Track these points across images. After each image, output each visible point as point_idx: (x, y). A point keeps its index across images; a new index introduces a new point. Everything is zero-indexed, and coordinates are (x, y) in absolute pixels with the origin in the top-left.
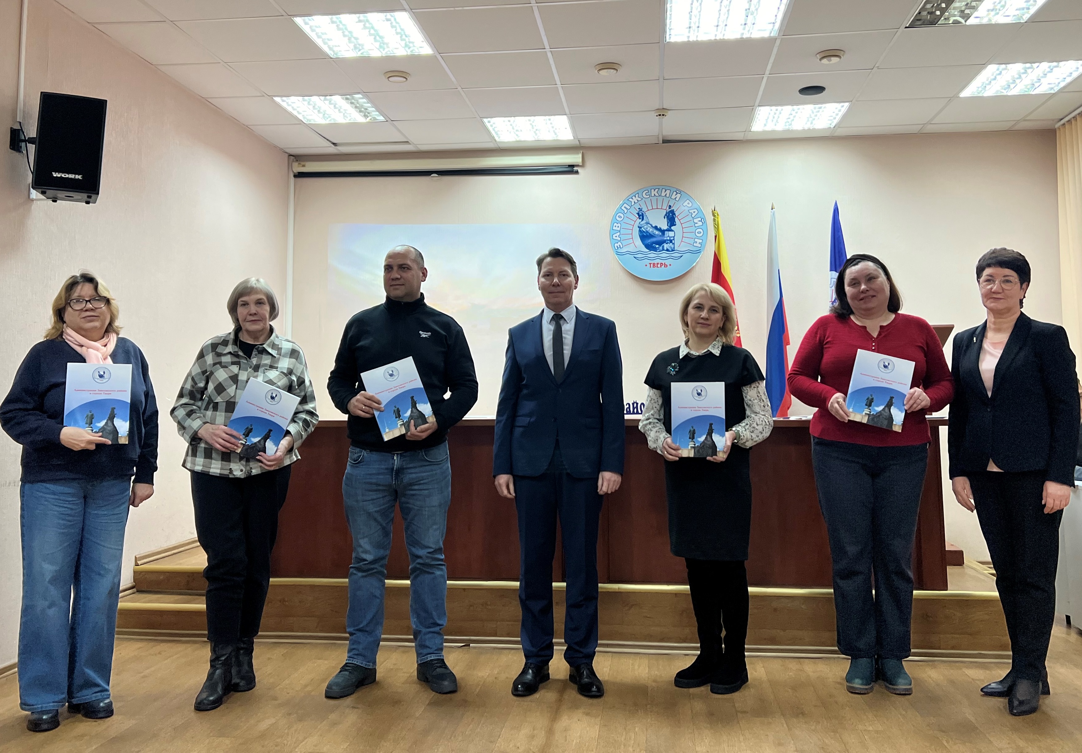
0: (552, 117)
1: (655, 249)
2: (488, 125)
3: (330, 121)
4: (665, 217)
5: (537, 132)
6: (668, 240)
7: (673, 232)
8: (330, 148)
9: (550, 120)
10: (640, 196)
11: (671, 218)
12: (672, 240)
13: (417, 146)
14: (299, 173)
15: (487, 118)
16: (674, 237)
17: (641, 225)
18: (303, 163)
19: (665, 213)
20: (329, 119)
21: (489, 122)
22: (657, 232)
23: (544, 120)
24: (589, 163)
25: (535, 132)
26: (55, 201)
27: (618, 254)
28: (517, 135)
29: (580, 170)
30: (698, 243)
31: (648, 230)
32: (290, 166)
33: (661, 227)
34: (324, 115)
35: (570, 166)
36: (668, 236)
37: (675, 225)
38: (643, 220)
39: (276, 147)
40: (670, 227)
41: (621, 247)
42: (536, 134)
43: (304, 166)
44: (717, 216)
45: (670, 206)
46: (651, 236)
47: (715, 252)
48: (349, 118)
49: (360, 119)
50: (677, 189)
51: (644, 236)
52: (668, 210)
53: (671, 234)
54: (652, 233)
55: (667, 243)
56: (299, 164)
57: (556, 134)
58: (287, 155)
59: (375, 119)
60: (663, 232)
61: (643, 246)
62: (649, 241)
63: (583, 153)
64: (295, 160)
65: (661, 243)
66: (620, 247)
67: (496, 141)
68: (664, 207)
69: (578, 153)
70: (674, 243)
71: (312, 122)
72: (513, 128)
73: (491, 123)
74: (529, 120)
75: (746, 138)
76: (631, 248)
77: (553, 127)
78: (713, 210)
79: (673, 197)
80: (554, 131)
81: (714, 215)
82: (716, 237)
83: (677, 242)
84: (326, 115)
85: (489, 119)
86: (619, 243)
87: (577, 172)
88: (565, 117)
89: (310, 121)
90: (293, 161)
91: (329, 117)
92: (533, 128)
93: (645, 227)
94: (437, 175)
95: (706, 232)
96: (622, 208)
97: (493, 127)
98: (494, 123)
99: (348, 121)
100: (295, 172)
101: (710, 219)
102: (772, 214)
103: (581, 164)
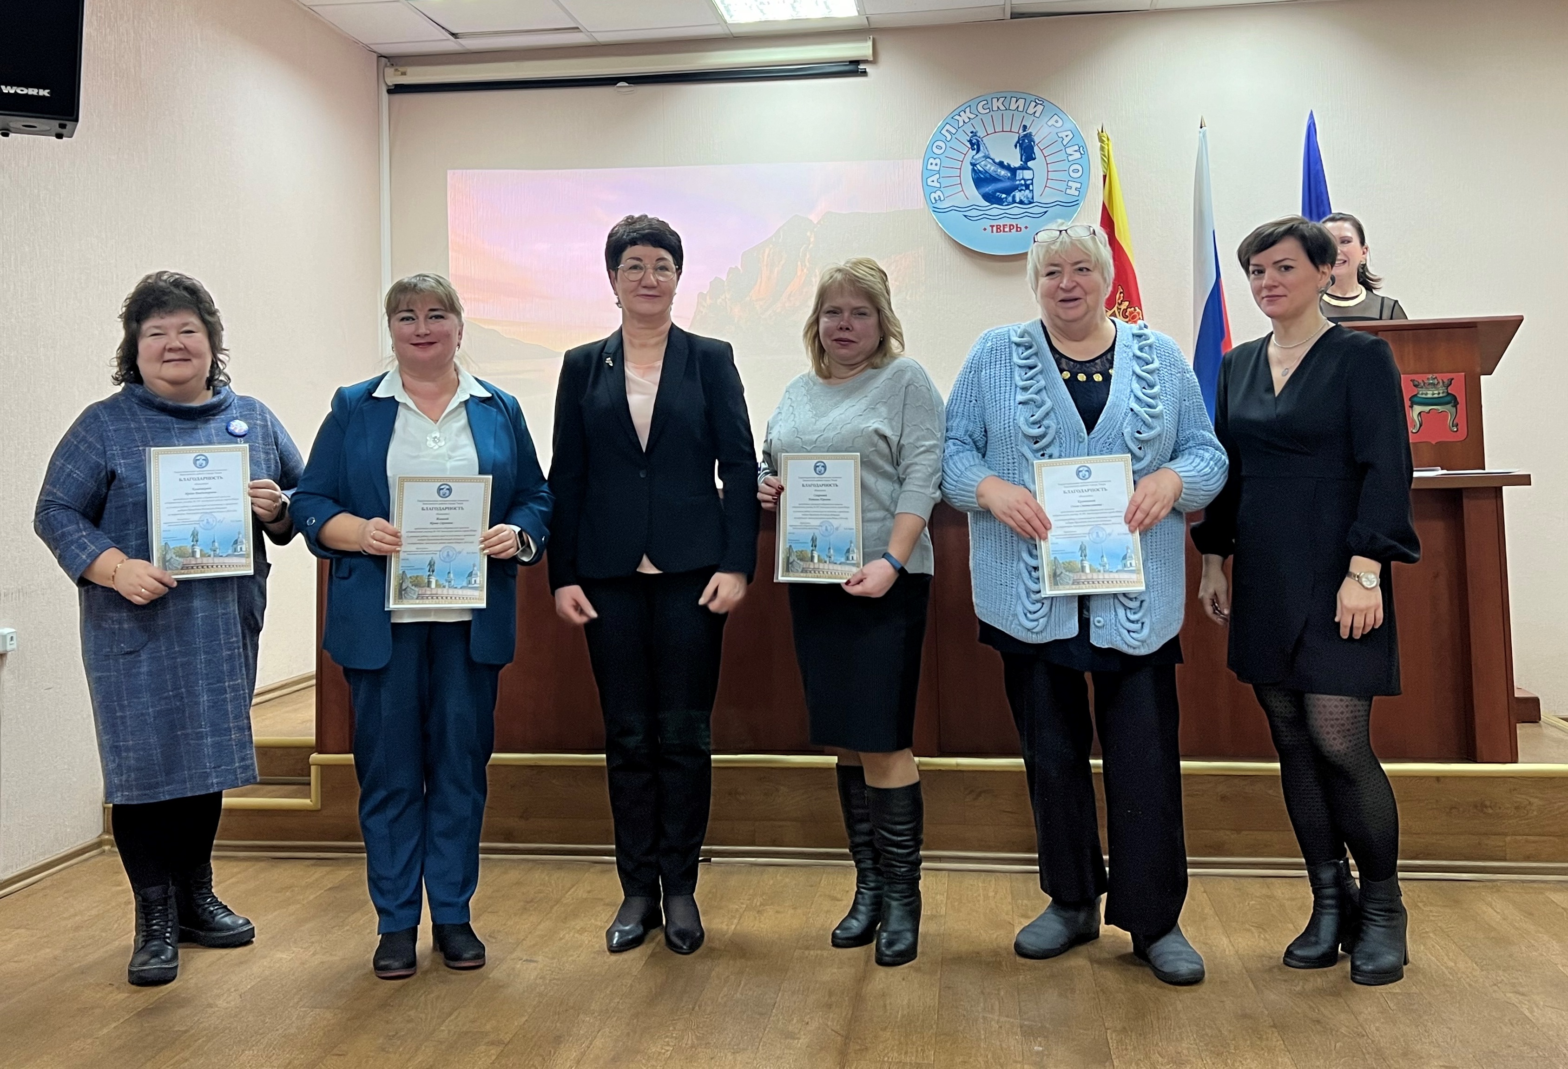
1: (1000, 202)
4: (1016, 146)
6: (1022, 185)
7: (1031, 171)
8: (447, 43)
10: (974, 110)
11: (1027, 146)
12: (1029, 185)
13: (593, 34)
14: (396, 86)
16: (1032, 180)
17: (976, 160)
18: (401, 69)
19: (1017, 139)
22: (1003, 172)
24: (883, 57)
27: (936, 210)
28: (762, 11)
29: (869, 68)
30: (1074, 188)
31: (987, 168)
32: (380, 75)
33: (1009, 163)
35: (852, 62)
36: (1023, 179)
37: (1035, 159)
38: (978, 151)
39: (354, 43)
40: (1026, 162)
41: (942, 199)
42: (794, 8)
43: (403, 74)
44: (1106, 142)
45: (1025, 127)
46: (993, 179)
47: (1104, 204)
50: (1038, 97)
51: (981, 180)
52: (1022, 134)
53: (1027, 174)
54: (994, 174)
55: (1020, 191)
56: (396, 70)
57: (827, 8)
58: (375, 55)
60: (1013, 171)
61: (980, 197)
62: (989, 189)
63: (873, 38)
64: (388, 64)
65: (1009, 191)
66: (940, 199)
67: (726, 22)
68: (1015, 129)
69: (866, 40)
70: (1032, 190)
75: (1154, 7)
76: (959, 200)
78: (1100, 131)
79: (1031, 110)
80: (825, 3)
81: (1101, 141)
82: (1105, 177)
83: (1037, 188)
86: (939, 193)
87: (864, 73)
90: (386, 66)
93: (983, 163)
94: (627, 85)
95: (1087, 170)
96: (944, 132)
100: (390, 84)
101: (1094, 146)
102: (1201, 135)
103: (871, 58)
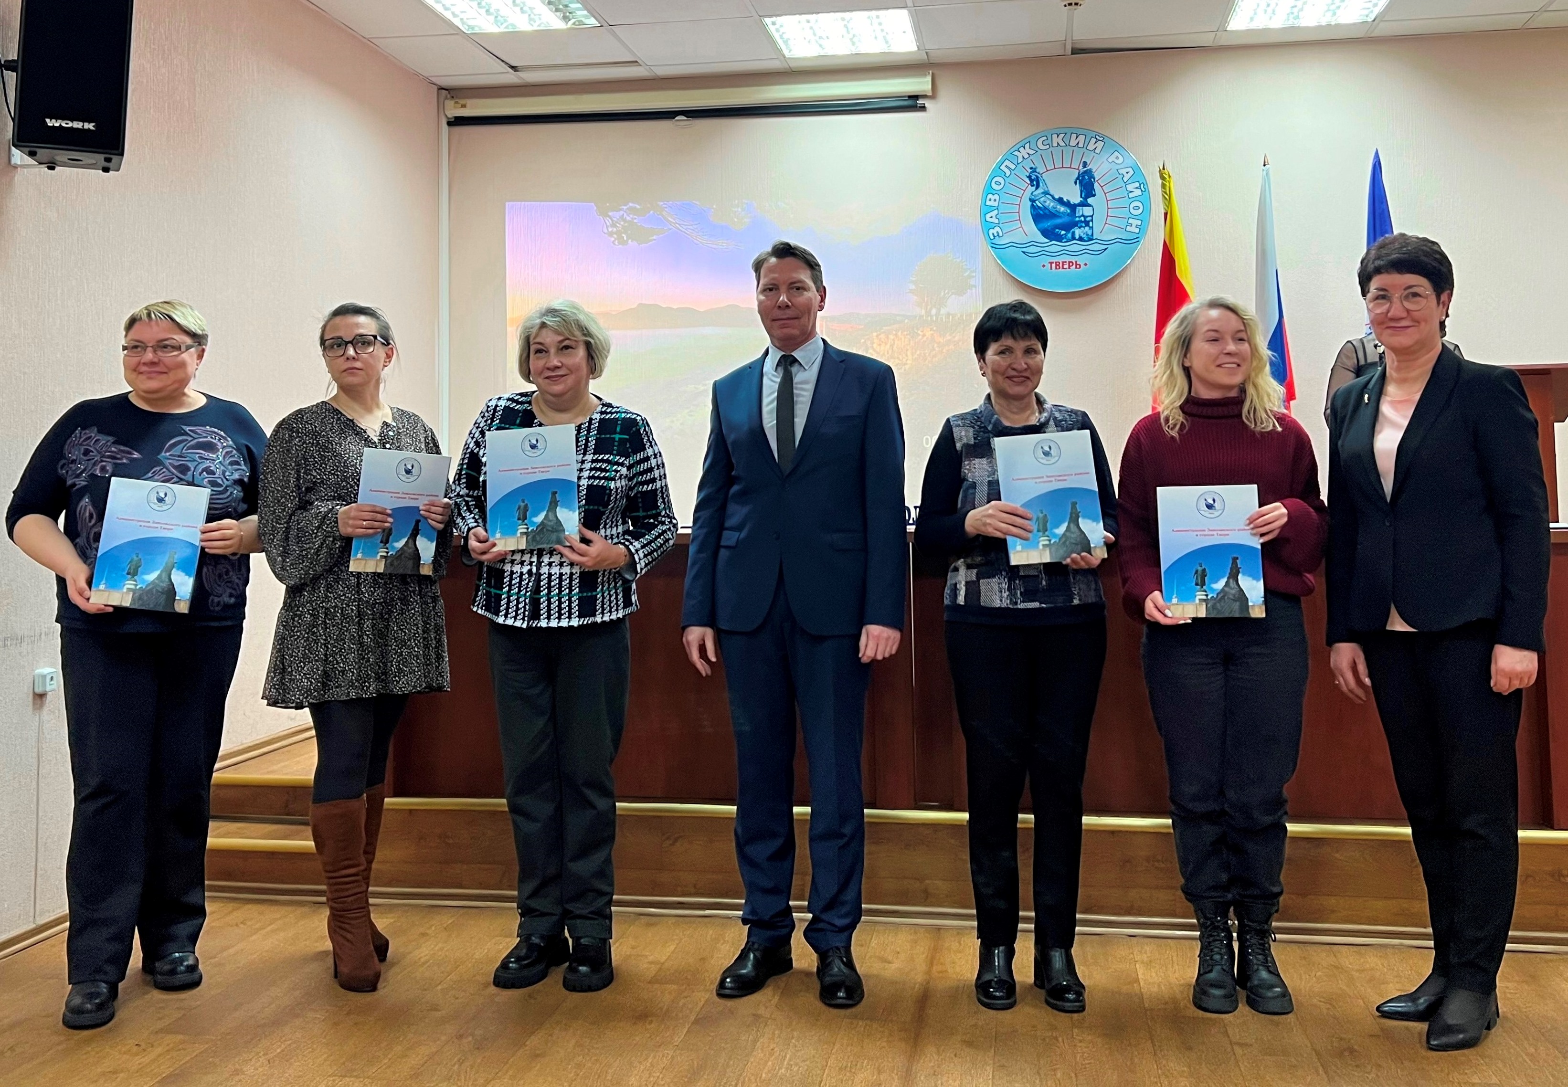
0: (882, 13)
1: (1059, 238)
2: (772, 29)
3: (507, 27)
4: (1076, 183)
5: (855, 40)
6: (1081, 222)
7: (1091, 208)
8: (508, 75)
9: (878, 17)
10: (1034, 146)
11: (1086, 183)
12: (1089, 221)
13: (652, 68)
14: (456, 118)
15: (770, 16)
16: (1092, 216)
17: (1035, 196)
18: (462, 102)
19: (1076, 176)
20: (505, 25)
21: (774, 23)
22: (1062, 209)
23: (869, 18)
24: (942, 92)
25: (851, 40)
26: (52, 168)
27: (994, 246)
28: (821, 46)
29: (928, 103)
30: (1134, 226)
31: (1047, 204)
32: (440, 107)
33: (1069, 199)
34: (496, 17)
35: (910, 97)
36: (1083, 215)
37: (1094, 195)
38: (1038, 187)
39: (416, 74)
40: (1086, 198)
41: (1001, 235)
42: (853, 44)
43: (464, 106)
44: (1168, 179)
46: (1053, 215)
47: (1165, 242)
48: (538, 23)
49: (556, 23)
50: (1098, 134)
51: (1039, 215)
52: (1082, 170)
53: (1087, 211)
54: (1053, 211)
55: (1080, 228)
56: (456, 103)
57: (887, 42)
58: (436, 88)
59: (581, 23)
60: (1073, 207)
61: (1039, 233)
62: (1048, 224)
63: (933, 74)
64: (449, 96)
65: (1069, 226)
66: (998, 235)
67: (784, 57)
68: (1075, 165)
69: (925, 75)
70: (1092, 227)
71: (477, 30)
72: (815, 35)
73: (777, 26)
74: (843, 19)
75: (1216, 44)
76: (1018, 237)
77: (882, 30)
78: (1161, 168)
79: (1091, 147)
80: (885, 38)
81: (1162, 178)
82: (1166, 214)
83: (1097, 225)
84: (499, 18)
85: (774, 19)
86: (997, 229)
87: (923, 108)
88: (905, 12)
89: (473, 29)
90: (446, 98)
91: (506, 21)
92: (848, 32)
93: (1042, 199)
94: (686, 118)
95: (1147, 208)
96: (1003, 167)
97: (781, 33)
98: (781, 26)
99: (535, 28)
100: (450, 116)
101: (1155, 184)
102: (1265, 173)
103: (930, 94)
